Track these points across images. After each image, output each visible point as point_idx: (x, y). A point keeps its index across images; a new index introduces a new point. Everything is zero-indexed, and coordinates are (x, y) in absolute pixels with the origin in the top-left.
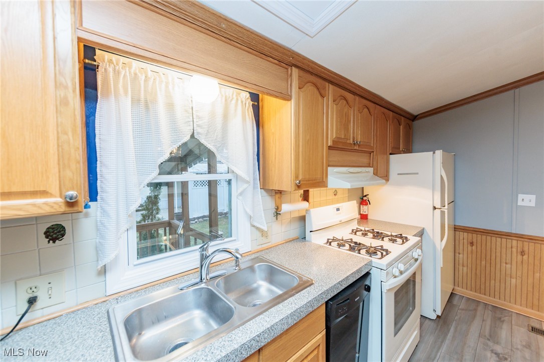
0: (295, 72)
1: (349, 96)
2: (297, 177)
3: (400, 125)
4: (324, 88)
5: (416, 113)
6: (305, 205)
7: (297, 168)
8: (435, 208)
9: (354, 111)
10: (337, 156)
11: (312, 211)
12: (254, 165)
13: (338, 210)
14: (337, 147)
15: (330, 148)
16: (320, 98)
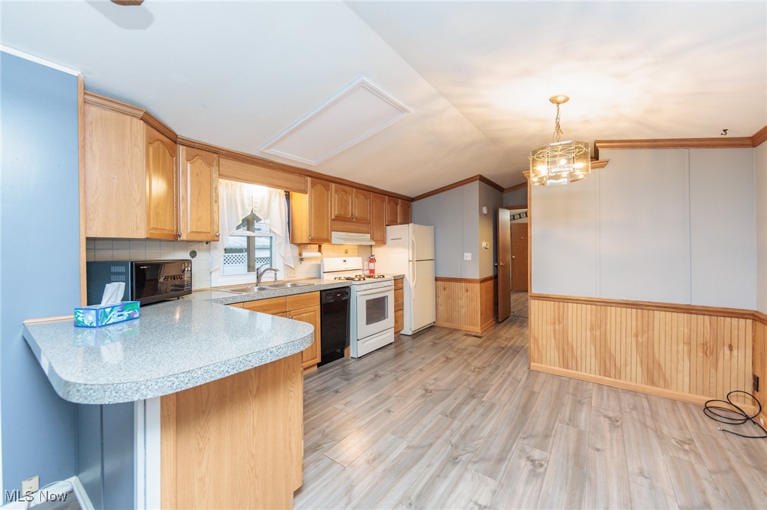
0: (309, 179)
1: (348, 189)
2: (310, 235)
3: (397, 205)
4: (329, 186)
5: (413, 196)
6: (319, 254)
7: (310, 230)
8: (410, 261)
9: (352, 197)
10: (339, 225)
11: (324, 260)
12: (286, 233)
13: (345, 261)
14: (338, 219)
15: (333, 220)
16: (326, 192)
